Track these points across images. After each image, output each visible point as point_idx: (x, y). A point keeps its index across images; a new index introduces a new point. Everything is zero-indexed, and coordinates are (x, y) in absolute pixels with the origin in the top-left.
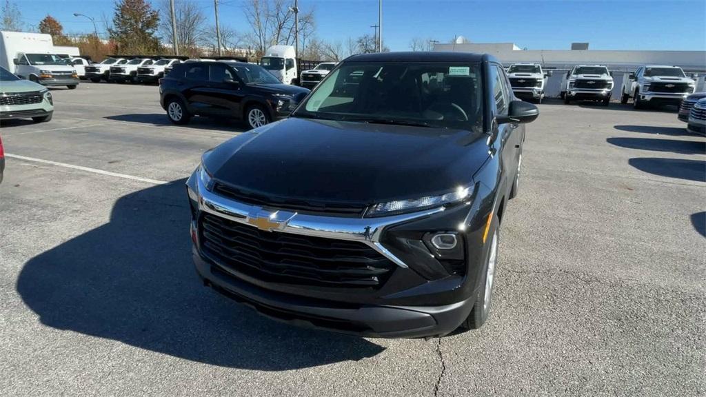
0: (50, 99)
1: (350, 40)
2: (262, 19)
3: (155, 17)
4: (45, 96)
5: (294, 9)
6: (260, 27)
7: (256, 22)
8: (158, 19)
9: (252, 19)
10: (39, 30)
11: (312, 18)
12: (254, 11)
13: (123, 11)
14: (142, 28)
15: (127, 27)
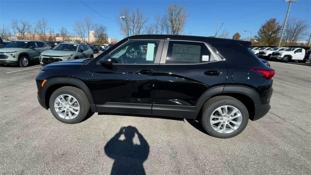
3: (279, 29)
8: (281, 29)
13: (264, 27)
14: (271, 34)
15: (263, 35)
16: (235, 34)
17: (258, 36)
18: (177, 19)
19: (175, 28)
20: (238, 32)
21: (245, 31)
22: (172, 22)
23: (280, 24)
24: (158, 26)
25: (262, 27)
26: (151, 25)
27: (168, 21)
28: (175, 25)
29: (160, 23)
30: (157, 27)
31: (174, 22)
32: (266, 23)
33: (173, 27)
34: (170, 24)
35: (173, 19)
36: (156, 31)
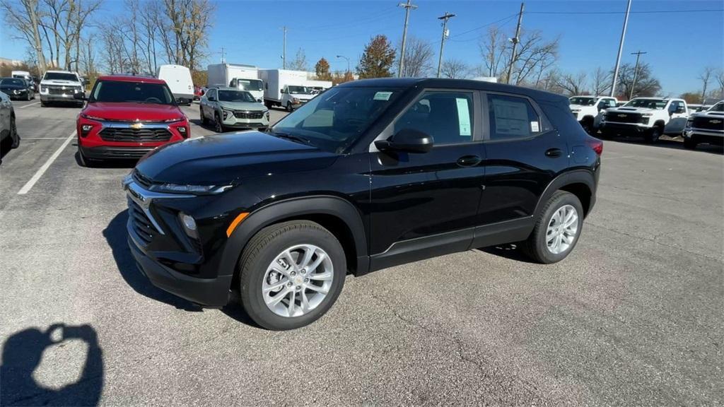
0: (268, 116)
1: (599, 71)
2: (497, 52)
3: (392, 56)
4: (265, 115)
5: (513, 39)
6: (493, 59)
7: (490, 55)
8: (394, 57)
9: (487, 52)
10: (315, 69)
11: (556, 47)
12: (489, 43)
13: (369, 50)
14: (381, 65)
15: (370, 65)
16: (320, 62)
17: (361, 67)
18: (188, 12)
19: (185, 36)
20: (324, 58)
21: (338, 57)
22: (175, 18)
23: (393, 47)
24: (137, 24)
25: (365, 51)
26: (116, 20)
27: (163, 15)
28: (185, 28)
29: (140, 17)
30: (133, 28)
31: (180, 18)
32: (370, 42)
33: (179, 34)
34: (169, 22)
35: (176, 11)
36: (133, 39)
